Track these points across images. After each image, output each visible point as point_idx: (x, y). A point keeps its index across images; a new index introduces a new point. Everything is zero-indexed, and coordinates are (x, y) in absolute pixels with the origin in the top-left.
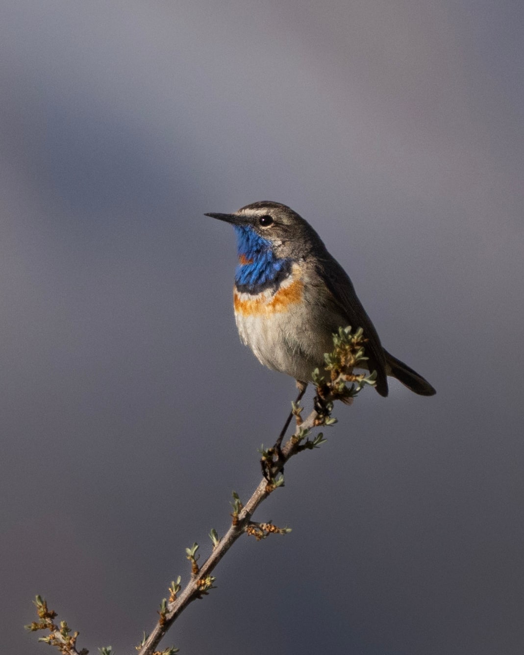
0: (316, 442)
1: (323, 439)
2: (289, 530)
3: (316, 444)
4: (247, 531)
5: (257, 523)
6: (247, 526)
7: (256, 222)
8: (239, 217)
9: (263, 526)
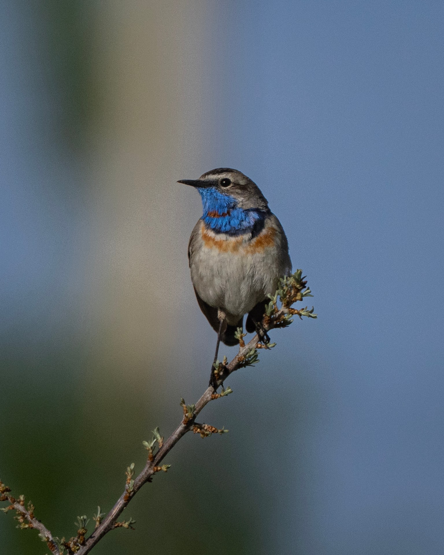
0: (251, 362)
1: (257, 359)
2: (226, 431)
3: (252, 363)
4: (193, 430)
5: (200, 424)
6: (193, 425)
7: (218, 184)
8: (203, 182)
9: (205, 426)
